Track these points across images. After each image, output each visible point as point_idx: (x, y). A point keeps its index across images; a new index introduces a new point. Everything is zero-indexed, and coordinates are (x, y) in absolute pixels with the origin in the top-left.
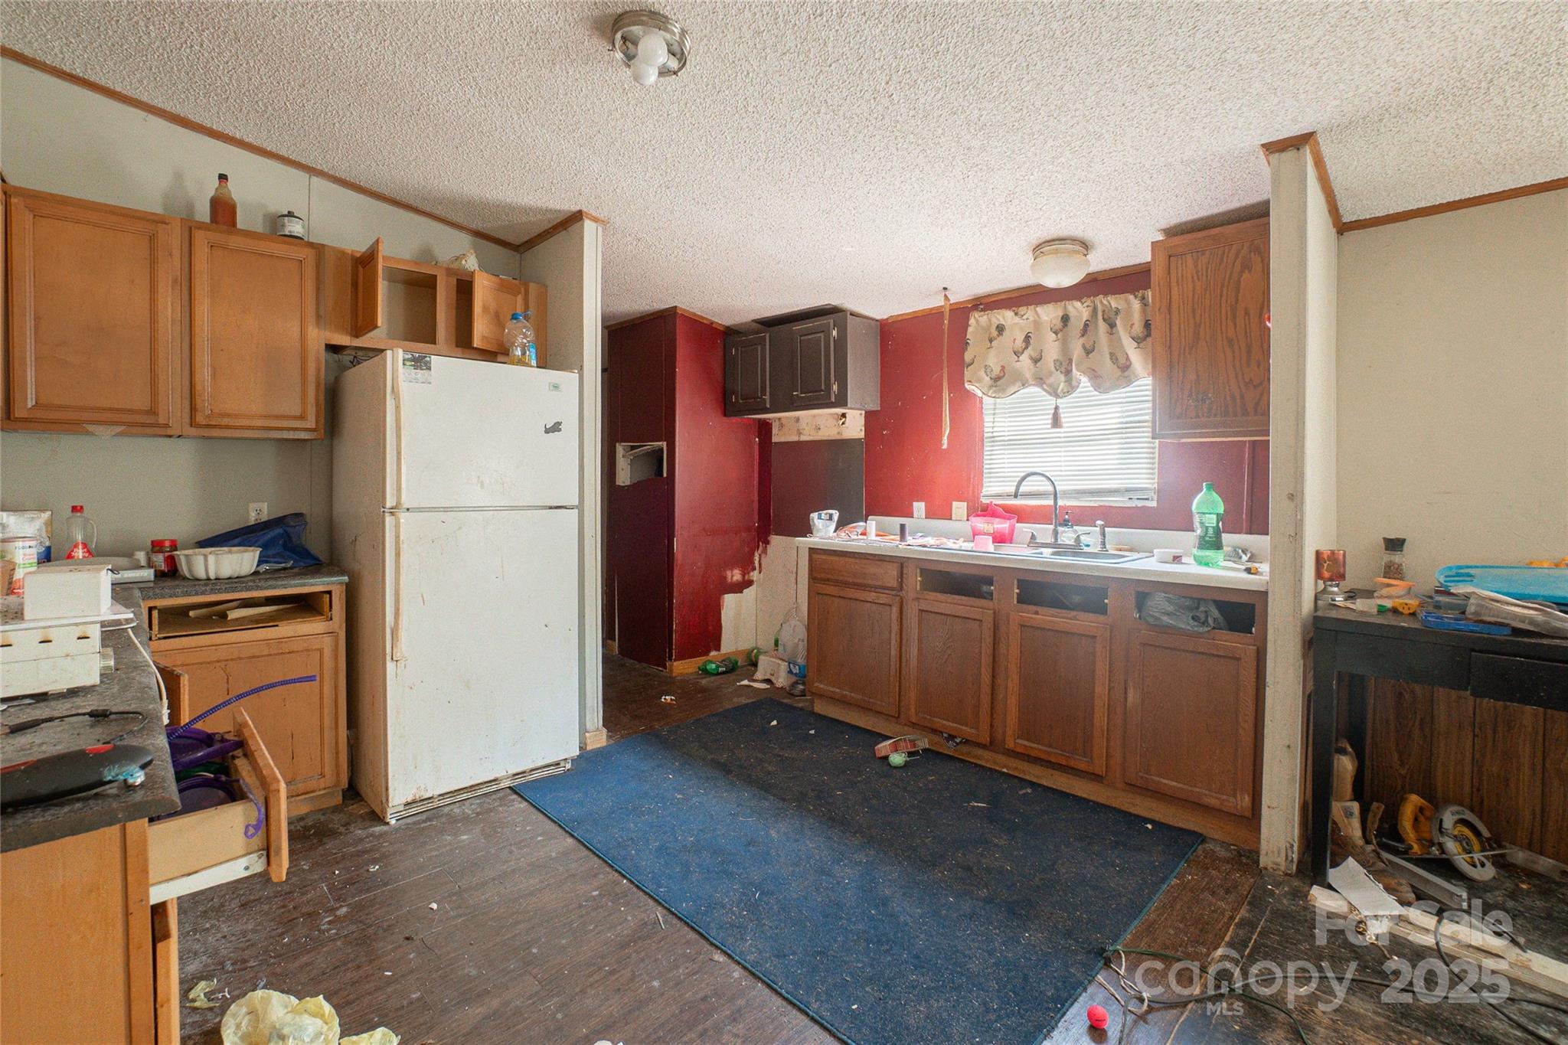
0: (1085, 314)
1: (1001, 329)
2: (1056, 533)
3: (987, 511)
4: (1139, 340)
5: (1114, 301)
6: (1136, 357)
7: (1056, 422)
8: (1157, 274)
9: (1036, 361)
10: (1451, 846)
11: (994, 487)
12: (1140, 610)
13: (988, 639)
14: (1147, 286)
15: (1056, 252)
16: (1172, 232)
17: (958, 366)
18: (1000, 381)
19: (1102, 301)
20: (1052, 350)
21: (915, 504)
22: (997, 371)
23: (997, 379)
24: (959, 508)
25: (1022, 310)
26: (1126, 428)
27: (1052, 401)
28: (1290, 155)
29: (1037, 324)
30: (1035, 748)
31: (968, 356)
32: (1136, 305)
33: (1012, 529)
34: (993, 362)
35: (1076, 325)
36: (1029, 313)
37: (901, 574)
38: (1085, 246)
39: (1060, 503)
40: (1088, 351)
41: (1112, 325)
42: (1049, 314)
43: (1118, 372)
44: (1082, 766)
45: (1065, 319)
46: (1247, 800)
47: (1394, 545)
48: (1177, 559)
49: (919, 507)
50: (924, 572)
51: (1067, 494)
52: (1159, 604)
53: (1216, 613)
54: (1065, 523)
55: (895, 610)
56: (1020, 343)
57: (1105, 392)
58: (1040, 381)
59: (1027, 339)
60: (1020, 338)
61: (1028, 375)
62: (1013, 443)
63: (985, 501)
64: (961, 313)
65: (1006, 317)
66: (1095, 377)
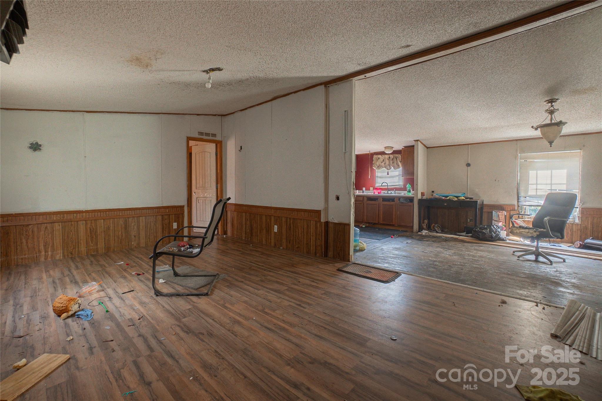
0: (393, 157)
1: (379, 158)
2: (388, 192)
3: (377, 189)
4: (400, 162)
5: (397, 155)
6: (400, 164)
7: (388, 174)
8: (402, 152)
9: (385, 164)
10: (436, 228)
11: (377, 185)
12: (399, 201)
13: (378, 207)
14: (401, 153)
15: (388, 148)
16: (405, 147)
17: (372, 164)
18: (379, 167)
19: (395, 155)
20: (387, 163)
21: (363, 188)
22: (378, 165)
23: (378, 167)
24: (371, 188)
25: (383, 155)
26: (399, 175)
27: (387, 170)
28: (417, 142)
29: (385, 158)
30: (385, 223)
31: (373, 163)
32: (400, 156)
33: (381, 191)
34: (378, 164)
35: (391, 159)
36: (384, 156)
37: (363, 199)
38: (393, 147)
39: (389, 187)
40: (393, 163)
41: (397, 159)
42: (387, 156)
43: (397, 166)
44: (391, 224)
45: (389, 157)
46: (412, 224)
47: (433, 192)
48: (405, 194)
49: (364, 189)
50: (367, 198)
51: (390, 186)
52: (402, 200)
53: (409, 200)
54: (389, 190)
55: (362, 204)
56: (382, 161)
57: (395, 169)
58: (385, 167)
59: (383, 160)
60: (382, 160)
61: (383, 166)
62: (380, 177)
63: (376, 187)
64: (372, 155)
65: (380, 156)
66: (394, 167)
